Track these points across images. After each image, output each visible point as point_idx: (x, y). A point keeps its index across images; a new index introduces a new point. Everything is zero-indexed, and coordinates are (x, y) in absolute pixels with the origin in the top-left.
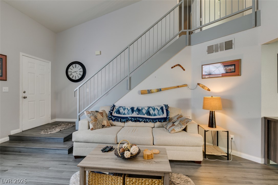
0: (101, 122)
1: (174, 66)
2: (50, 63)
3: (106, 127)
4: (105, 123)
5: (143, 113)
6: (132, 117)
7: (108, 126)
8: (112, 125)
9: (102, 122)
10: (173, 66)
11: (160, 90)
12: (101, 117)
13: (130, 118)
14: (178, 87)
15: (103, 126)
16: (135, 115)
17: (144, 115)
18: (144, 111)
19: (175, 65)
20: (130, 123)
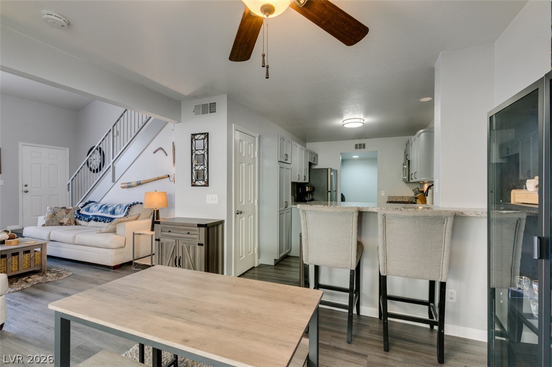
0: (58, 219)
1: (156, 151)
2: (68, 150)
3: (66, 225)
4: (65, 220)
5: (107, 211)
6: (94, 216)
7: (69, 224)
8: (76, 224)
9: (61, 219)
10: (154, 150)
11: (139, 184)
12: (65, 214)
13: (91, 217)
14: (159, 179)
15: (61, 224)
16: (99, 213)
17: (107, 213)
18: (110, 209)
19: (156, 149)
20: (92, 223)
